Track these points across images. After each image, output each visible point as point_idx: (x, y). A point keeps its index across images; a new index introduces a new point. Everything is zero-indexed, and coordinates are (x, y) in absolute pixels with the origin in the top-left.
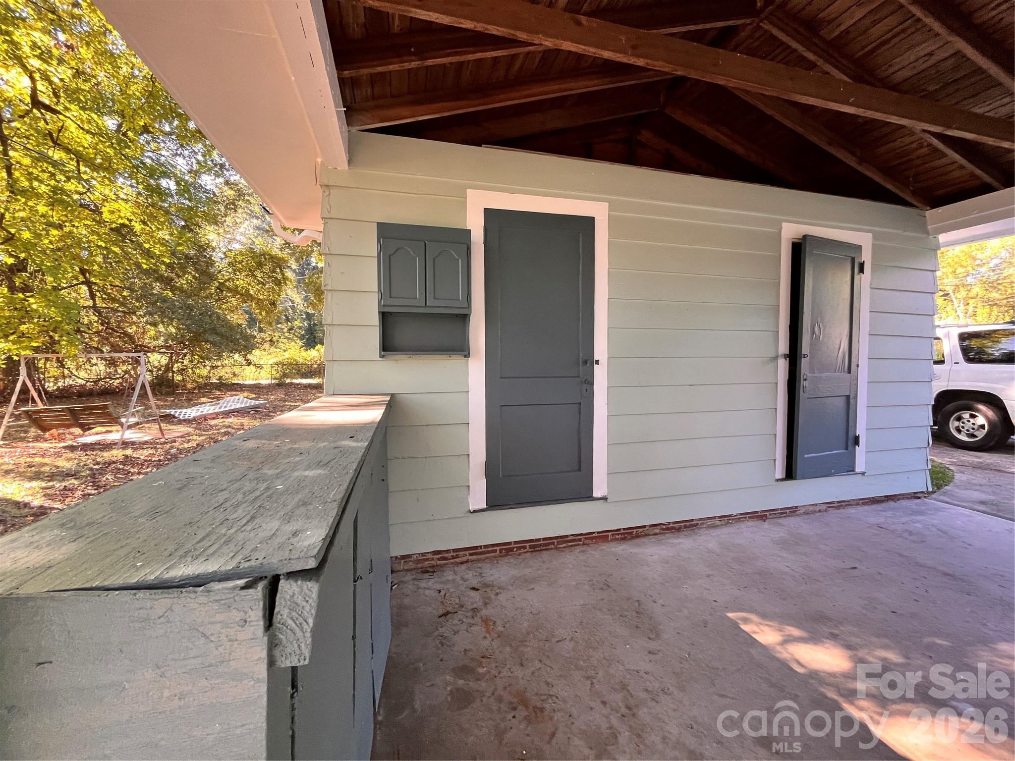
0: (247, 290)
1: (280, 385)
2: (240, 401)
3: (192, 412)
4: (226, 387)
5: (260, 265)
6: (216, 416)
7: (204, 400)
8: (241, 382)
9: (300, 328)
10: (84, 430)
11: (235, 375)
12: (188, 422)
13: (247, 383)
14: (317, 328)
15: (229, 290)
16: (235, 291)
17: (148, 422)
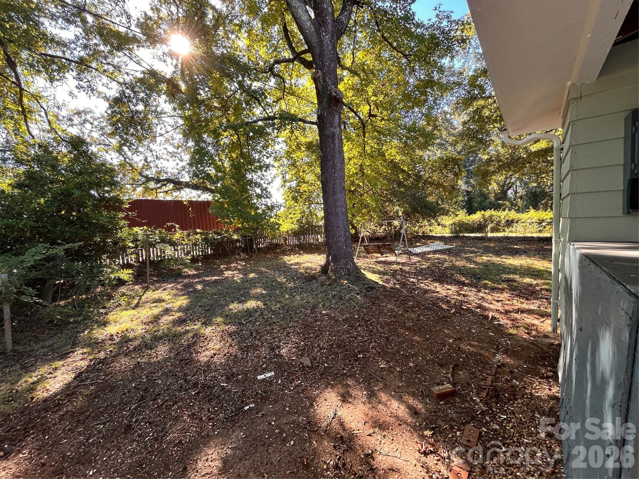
0: (438, 182)
1: (457, 237)
2: (439, 245)
3: (418, 250)
4: (427, 238)
5: (446, 166)
6: (429, 253)
7: (418, 244)
8: (434, 235)
9: (462, 201)
10: (382, 255)
11: (431, 231)
12: (417, 255)
13: (437, 235)
14: (473, 200)
15: (429, 183)
16: (431, 184)
17: (404, 253)
